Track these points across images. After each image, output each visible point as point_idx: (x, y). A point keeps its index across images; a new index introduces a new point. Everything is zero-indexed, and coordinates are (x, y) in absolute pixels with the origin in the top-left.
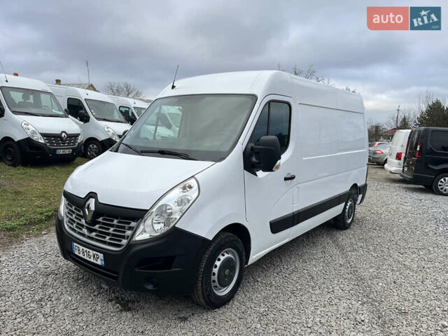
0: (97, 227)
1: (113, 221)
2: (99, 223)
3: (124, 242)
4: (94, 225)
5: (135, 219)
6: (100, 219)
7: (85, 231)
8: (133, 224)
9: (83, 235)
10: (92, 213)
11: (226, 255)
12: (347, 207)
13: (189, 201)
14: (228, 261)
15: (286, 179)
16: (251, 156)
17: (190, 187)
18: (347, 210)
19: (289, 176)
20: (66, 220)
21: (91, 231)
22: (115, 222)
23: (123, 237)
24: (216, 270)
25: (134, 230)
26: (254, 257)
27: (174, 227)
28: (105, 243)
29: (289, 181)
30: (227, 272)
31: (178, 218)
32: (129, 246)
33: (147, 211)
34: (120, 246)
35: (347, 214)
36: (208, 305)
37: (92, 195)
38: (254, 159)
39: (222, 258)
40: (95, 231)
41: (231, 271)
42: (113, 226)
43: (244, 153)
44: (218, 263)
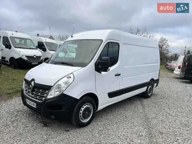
0: (34, 93)
1: (40, 90)
2: (35, 91)
3: (44, 99)
4: (33, 92)
5: (47, 90)
6: (36, 90)
7: (30, 94)
8: (47, 92)
9: (30, 96)
10: (33, 87)
11: (87, 106)
12: (149, 88)
13: (69, 83)
14: (87, 108)
15: (116, 75)
16: (98, 65)
17: (70, 77)
18: (148, 90)
19: (118, 74)
20: (24, 90)
21: (32, 94)
22: (41, 91)
23: (44, 97)
24: (81, 112)
25: (47, 94)
26: (100, 108)
27: (62, 93)
28: (37, 99)
29: (117, 76)
30: (87, 113)
31: (64, 89)
32: (45, 100)
33: (52, 86)
34: (42, 100)
35: (148, 92)
36: (77, 125)
37: (33, 80)
38: (100, 66)
39: (85, 107)
40: (34, 94)
41: (88, 113)
42: (40, 92)
43: (95, 64)
44: (83, 109)
